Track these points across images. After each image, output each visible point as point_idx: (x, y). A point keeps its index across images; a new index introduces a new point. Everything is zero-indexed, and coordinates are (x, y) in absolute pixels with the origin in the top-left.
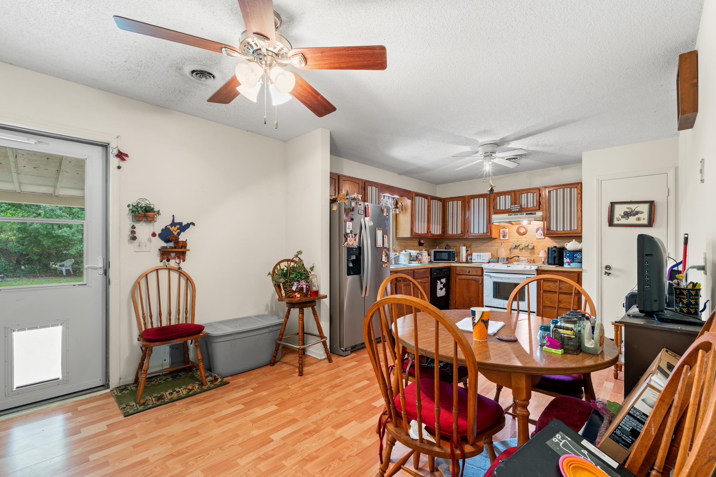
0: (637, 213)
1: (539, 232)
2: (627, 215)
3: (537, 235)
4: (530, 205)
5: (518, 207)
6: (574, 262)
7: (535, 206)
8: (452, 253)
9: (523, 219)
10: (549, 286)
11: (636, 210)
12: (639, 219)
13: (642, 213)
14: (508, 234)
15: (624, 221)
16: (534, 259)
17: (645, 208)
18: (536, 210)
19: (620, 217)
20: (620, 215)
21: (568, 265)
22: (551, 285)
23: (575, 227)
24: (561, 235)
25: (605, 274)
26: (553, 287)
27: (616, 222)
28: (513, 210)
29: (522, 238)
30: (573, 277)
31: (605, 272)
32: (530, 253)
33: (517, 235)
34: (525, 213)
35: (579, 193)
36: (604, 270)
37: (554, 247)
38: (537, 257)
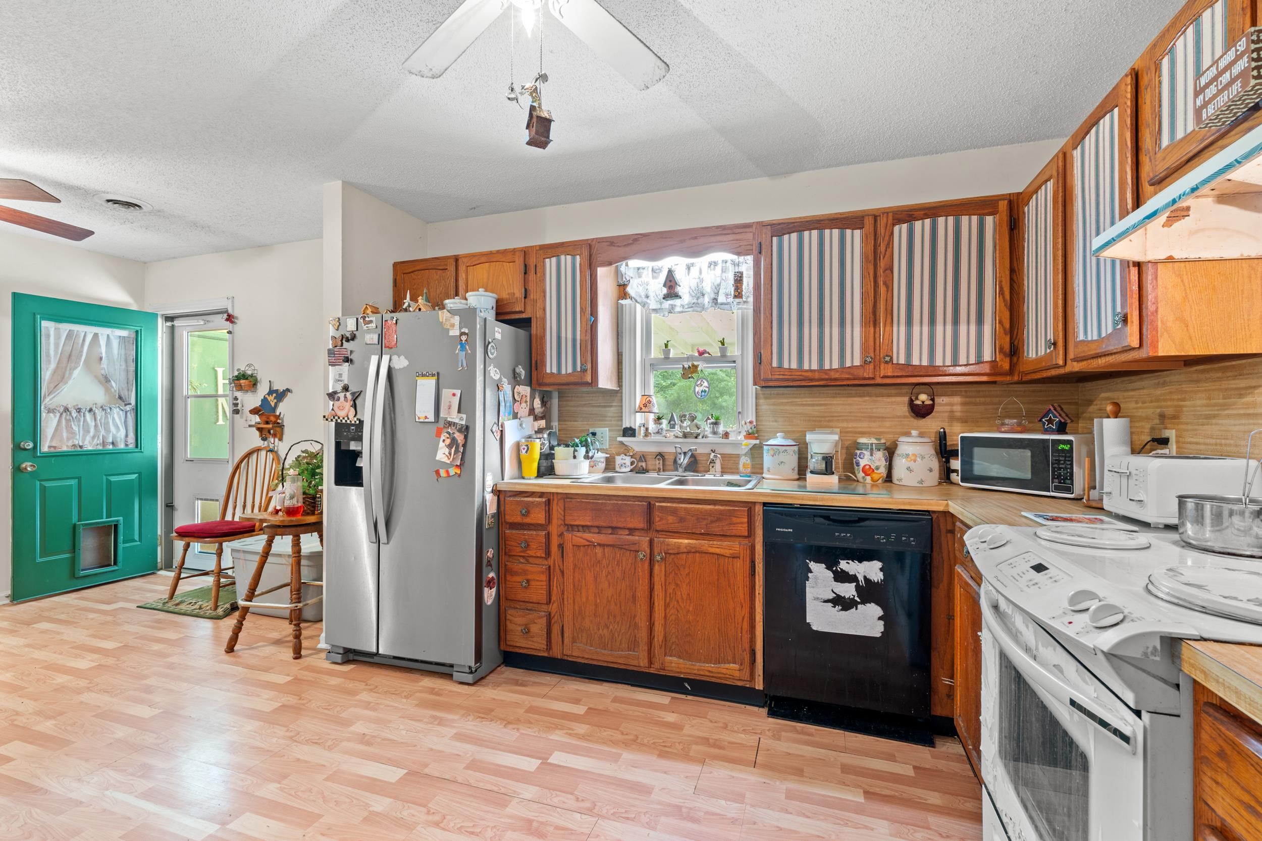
8: (1056, 450)
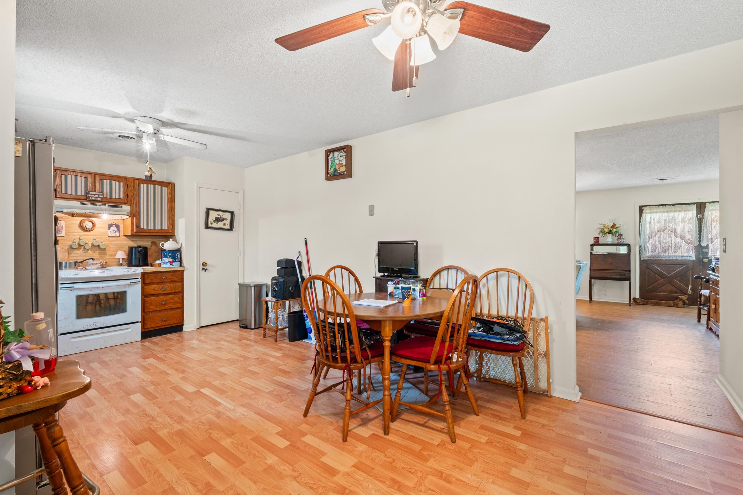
0: (224, 219)
1: (112, 228)
2: (217, 220)
3: (109, 233)
4: (115, 196)
5: (100, 195)
6: (176, 261)
7: (122, 198)
9: (101, 212)
10: (154, 290)
11: (223, 217)
12: (224, 224)
13: (226, 220)
14: (64, 229)
15: (215, 225)
16: (106, 261)
17: (228, 216)
18: (123, 203)
19: (213, 221)
20: (213, 220)
21: (171, 264)
22: (156, 287)
23: (166, 226)
24: (152, 234)
25: (203, 270)
26: (158, 290)
27: (210, 225)
28: (93, 198)
29: (87, 235)
30: (178, 276)
31: (203, 268)
32: (99, 255)
33: (80, 230)
34: (107, 205)
35: (170, 193)
36: (202, 267)
37: (138, 246)
38: (109, 259)
